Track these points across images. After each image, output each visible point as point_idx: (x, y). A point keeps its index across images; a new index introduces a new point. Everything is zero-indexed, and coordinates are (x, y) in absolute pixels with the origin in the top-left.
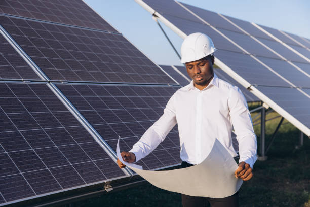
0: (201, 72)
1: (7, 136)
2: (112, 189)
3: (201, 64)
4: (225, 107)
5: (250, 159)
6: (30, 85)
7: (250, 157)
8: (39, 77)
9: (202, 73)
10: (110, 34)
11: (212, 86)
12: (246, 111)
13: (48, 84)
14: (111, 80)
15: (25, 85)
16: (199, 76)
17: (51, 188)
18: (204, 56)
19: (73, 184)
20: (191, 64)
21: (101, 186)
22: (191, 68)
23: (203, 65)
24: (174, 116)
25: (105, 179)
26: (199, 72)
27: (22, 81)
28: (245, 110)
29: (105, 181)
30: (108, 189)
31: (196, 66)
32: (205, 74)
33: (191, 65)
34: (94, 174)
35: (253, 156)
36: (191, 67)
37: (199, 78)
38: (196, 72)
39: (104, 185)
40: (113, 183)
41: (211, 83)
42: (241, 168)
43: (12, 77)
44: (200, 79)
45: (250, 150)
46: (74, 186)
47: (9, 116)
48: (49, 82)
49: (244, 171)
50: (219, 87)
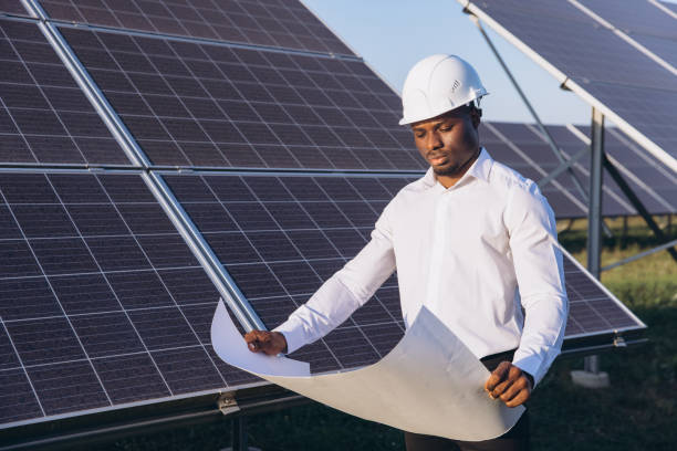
0: (442, 145)
1: (15, 286)
2: (237, 409)
3: (443, 127)
4: (497, 229)
5: (536, 354)
6: (99, 176)
7: (538, 351)
8: (128, 160)
9: (445, 148)
10: (332, 61)
11: (471, 179)
12: (546, 238)
13: (145, 176)
14: (304, 164)
15: (90, 177)
16: (438, 155)
17: (83, 402)
18: (450, 108)
19: (138, 394)
20: (421, 126)
21: (212, 402)
22: (421, 136)
23: (449, 130)
24: (389, 247)
25: (223, 386)
26: (437, 144)
27: (85, 168)
28: (544, 235)
29: (220, 391)
30: (227, 408)
31: (431, 132)
32: (454, 150)
33: (421, 130)
34: (197, 373)
35: (547, 348)
36: (420, 133)
37: (438, 158)
38: (430, 146)
39: (218, 399)
40: (239, 397)
41: (470, 172)
42: (497, 378)
43: (64, 160)
44: (440, 161)
45: (541, 334)
46: (141, 399)
47: (32, 245)
48: (148, 171)
49: (504, 385)
50: (488, 181)
